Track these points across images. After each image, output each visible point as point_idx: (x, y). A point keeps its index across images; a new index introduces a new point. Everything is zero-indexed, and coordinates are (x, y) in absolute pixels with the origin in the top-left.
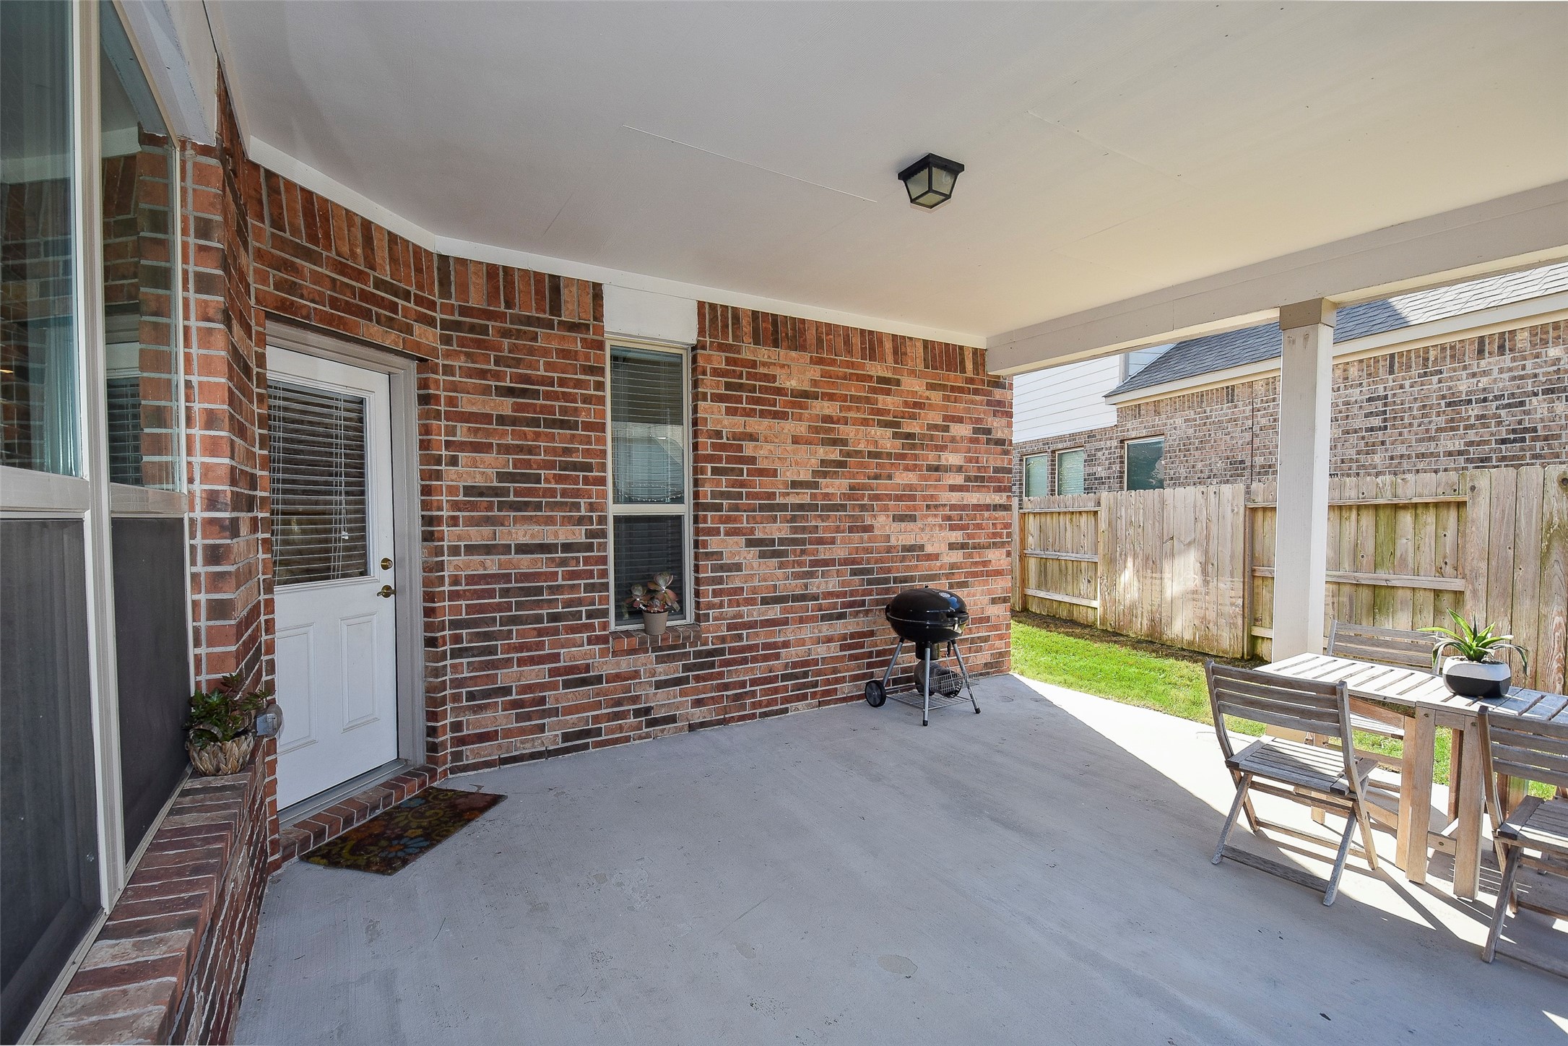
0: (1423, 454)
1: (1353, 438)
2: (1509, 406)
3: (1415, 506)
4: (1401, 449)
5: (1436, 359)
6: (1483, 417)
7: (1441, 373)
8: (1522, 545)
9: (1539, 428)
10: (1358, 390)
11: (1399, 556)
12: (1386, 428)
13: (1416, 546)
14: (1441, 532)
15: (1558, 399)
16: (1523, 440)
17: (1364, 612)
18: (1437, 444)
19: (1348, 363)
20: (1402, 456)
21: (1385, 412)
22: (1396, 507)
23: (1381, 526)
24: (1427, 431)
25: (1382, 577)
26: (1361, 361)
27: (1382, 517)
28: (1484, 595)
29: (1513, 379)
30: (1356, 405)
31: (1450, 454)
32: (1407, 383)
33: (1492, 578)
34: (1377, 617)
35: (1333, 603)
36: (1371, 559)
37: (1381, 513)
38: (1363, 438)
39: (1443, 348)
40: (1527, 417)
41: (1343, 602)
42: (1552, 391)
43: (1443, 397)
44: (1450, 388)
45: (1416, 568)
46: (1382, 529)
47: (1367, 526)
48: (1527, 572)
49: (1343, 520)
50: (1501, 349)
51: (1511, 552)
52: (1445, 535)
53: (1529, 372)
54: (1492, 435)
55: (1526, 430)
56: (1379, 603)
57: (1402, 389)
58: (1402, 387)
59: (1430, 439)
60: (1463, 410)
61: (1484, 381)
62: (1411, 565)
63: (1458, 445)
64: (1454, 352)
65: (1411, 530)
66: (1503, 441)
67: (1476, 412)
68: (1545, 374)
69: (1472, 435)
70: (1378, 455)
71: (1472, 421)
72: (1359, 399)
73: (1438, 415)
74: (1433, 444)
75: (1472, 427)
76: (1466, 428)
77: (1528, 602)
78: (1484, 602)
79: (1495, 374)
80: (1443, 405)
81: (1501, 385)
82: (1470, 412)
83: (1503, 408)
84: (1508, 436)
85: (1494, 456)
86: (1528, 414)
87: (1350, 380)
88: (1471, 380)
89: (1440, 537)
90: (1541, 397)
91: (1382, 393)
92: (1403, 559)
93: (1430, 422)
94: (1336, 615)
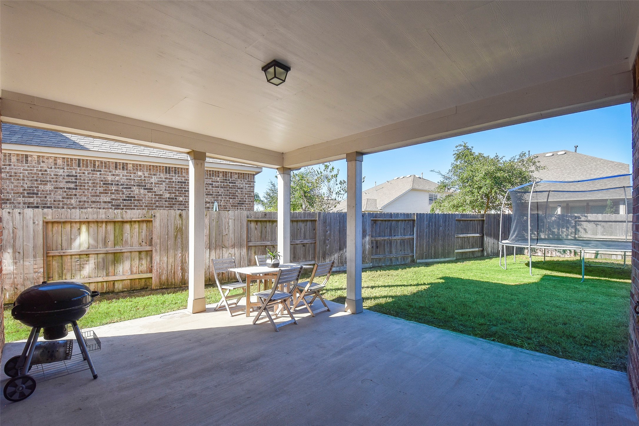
0: (94, 201)
1: (60, 191)
2: (126, 188)
3: (131, 222)
4: (84, 199)
5: (99, 166)
6: (117, 190)
7: (101, 172)
8: (170, 234)
9: (136, 197)
10: (62, 170)
11: (125, 240)
12: (76, 189)
13: (132, 236)
14: (141, 231)
15: (141, 188)
16: (131, 200)
17: (110, 264)
18: (100, 198)
19: (56, 157)
20: (85, 201)
21: (76, 182)
22: (123, 222)
23: (117, 229)
24: (96, 193)
25: (118, 248)
26: (64, 158)
27: (117, 226)
28: (159, 250)
29: (127, 179)
30: (61, 177)
31: (105, 202)
32: (86, 172)
33: (161, 245)
34: (116, 264)
35: (95, 262)
36: (113, 242)
37: (117, 224)
38: (65, 192)
39: (101, 162)
40: (132, 193)
41: (100, 261)
42: (139, 186)
43: (102, 181)
44: (105, 178)
45: (132, 244)
46: (117, 230)
47: (110, 230)
48: (171, 242)
49: (99, 227)
50: (123, 168)
51: (167, 236)
52: (142, 232)
53: (132, 178)
54: (121, 197)
55: (132, 197)
56: (116, 259)
57: (84, 174)
58: (84, 173)
59: (97, 196)
60: (110, 187)
61: (117, 178)
62: (129, 243)
63: (108, 199)
64: (106, 165)
65: (129, 230)
66: (125, 200)
67: (114, 188)
68: (137, 180)
69: (113, 196)
70: (74, 200)
71: (113, 191)
72: (63, 174)
73: (100, 187)
74: (98, 198)
75: (113, 193)
76: (111, 193)
77: (172, 251)
78: (159, 253)
79: (121, 176)
80: (102, 183)
81: (123, 180)
82: (113, 188)
83: (124, 189)
84: (126, 198)
85: (122, 204)
86: (132, 192)
87: (58, 165)
88: (113, 177)
89: (140, 233)
90: (136, 187)
91: (74, 174)
92: (126, 242)
93: (97, 189)
94: (97, 267)
